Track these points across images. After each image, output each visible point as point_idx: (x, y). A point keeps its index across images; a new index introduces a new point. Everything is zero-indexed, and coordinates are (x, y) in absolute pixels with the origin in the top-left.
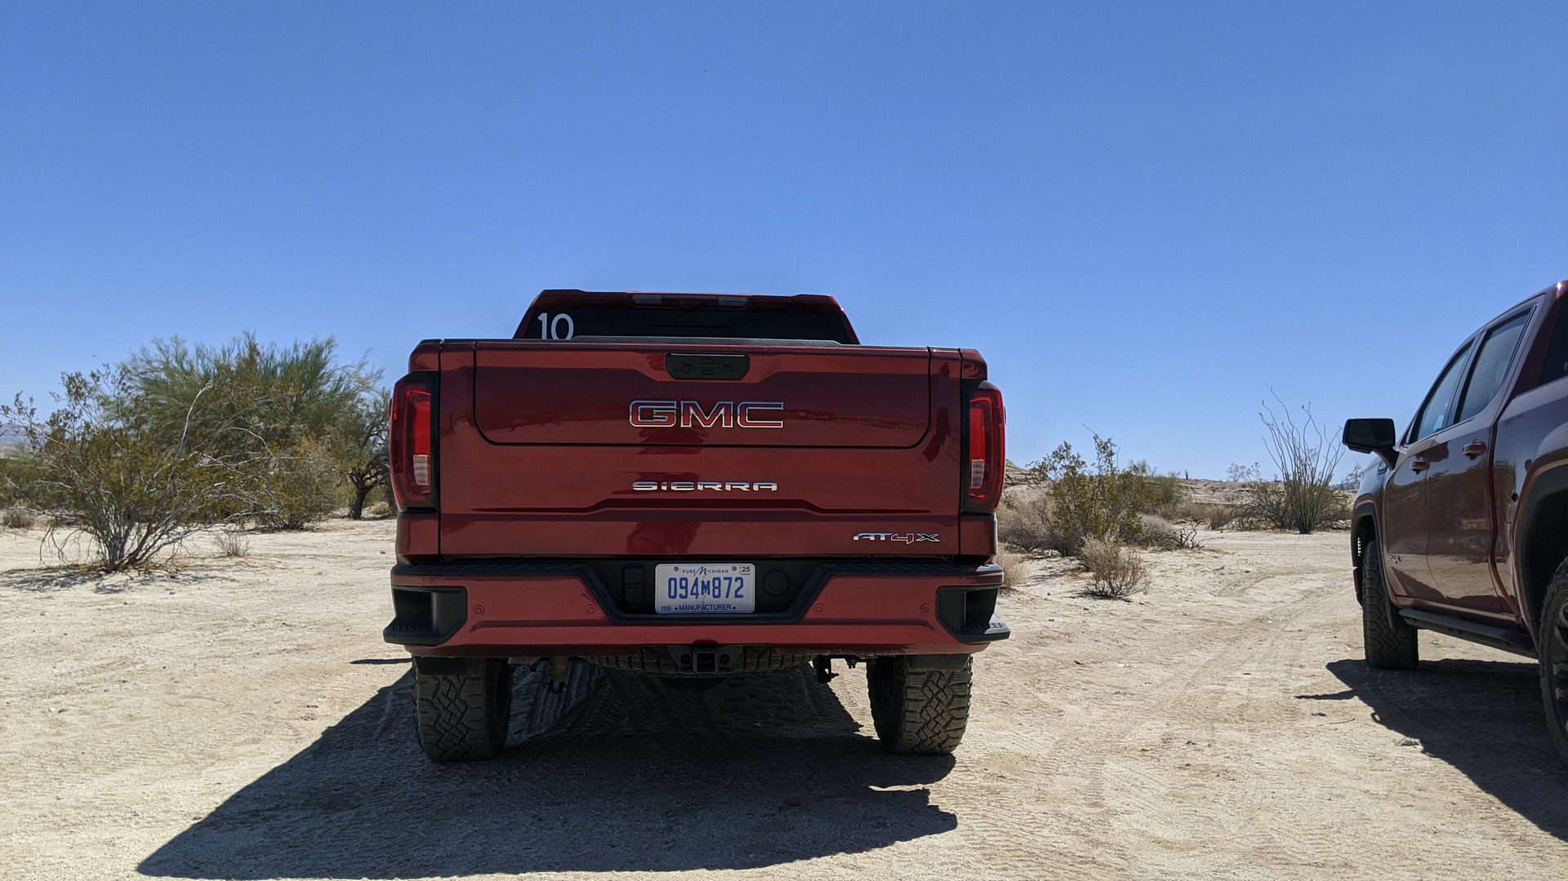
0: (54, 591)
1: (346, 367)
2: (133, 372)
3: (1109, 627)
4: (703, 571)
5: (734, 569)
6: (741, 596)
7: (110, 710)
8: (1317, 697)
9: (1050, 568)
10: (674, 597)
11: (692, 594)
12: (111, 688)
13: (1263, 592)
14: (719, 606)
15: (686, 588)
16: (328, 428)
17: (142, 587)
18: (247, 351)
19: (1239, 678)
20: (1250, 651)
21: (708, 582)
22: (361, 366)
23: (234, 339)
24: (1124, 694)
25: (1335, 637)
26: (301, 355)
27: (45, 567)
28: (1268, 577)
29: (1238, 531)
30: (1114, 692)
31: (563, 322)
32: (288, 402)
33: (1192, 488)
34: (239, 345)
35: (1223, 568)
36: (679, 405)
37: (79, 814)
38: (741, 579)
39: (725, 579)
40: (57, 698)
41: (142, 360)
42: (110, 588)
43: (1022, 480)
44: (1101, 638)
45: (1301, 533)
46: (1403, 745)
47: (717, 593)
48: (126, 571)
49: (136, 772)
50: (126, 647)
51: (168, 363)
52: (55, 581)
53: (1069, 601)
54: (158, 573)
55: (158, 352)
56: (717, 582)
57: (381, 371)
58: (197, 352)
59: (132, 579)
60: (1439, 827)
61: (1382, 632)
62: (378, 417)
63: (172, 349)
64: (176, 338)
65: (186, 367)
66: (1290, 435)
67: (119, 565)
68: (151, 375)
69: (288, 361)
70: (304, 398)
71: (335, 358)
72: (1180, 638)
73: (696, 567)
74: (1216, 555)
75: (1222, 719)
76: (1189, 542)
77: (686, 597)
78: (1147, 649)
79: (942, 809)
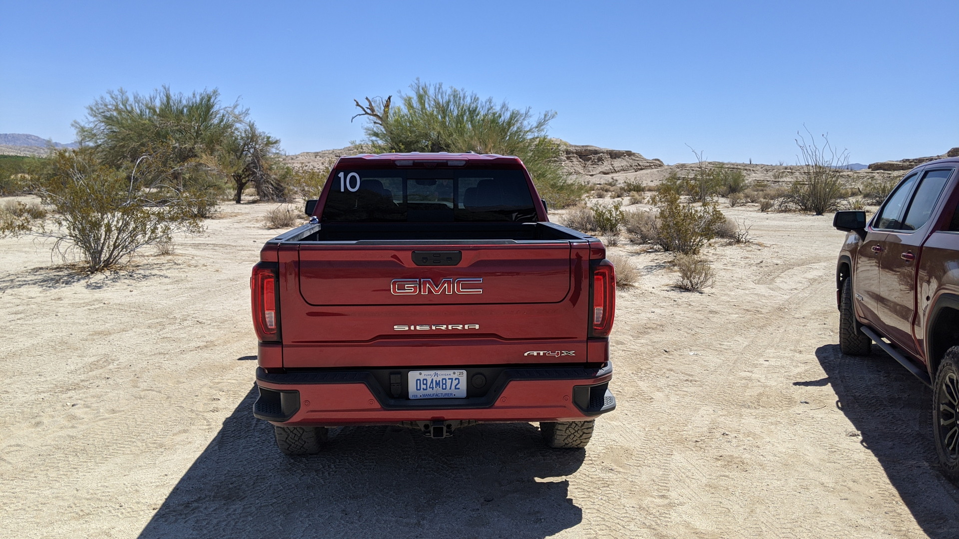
0: (62, 287)
1: (226, 108)
2: (97, 111)
3: (687, 319)
4: (436, 375)
5: (454, 373)
6: (459, 389)
7: (101, 403)
8: (806, 384)
9: (656, 260)
10: (420, 390)
11: (430, 388)
12: (100, 384)
13: (785, 280)
14: (446, 394)
15: (426, 384)
16: (218, 147)
17: (113, 283)
18: (165, 98)
19: (761, 364)
20: (772, 335)
21: (439, 381)
22: (235, 107)
23: (156, 90)
24: (691, 381)
25: (825, 324)
26: (198, 99)
27: (55, 267)
28: (790, 268)
29: (778, 212)
30: (685, 379)
31: (353, 178)
32: (193, 131)
33: (753, 170)
34: (160, 95)
35: (762, 262)
36: (420, 281)
37: (90, 505)
38: (458, 379)
39: (449, 379)
40: (70, 394)
41: (101, 104)
42: (94, 284)
43: (647, 166)
44: (682, 328)
45: (817, 214)
46: (851, 436)
47: (444, 387)
48: (103, 271)
49: (118, 461)
50: (107, 344)
51: (117, 105)
52: (62, 280)
53: (665, 294)
54: (122, 273)
55: (111, 99)
56: (444, 381)
57: (248, 110)
58: (134, 98)
59: (107, 277)
60: (861, 522)
61: (850, 335)
62: (248, 139)
63: (119, 97)
64: (121, 90)
65: (129, 108)
66: (814, 154)
67: (98, 268)
68: (108, 114)
69: (191, 104)
70: (201, 128)
71: (219, 102)
72: (730, 326)
73: (432, 372)
74: (760, 248)
75: (747, 406)
76: (744, 239)
77: (426, 389)
78: (709, 335)
79: (575, 503)
